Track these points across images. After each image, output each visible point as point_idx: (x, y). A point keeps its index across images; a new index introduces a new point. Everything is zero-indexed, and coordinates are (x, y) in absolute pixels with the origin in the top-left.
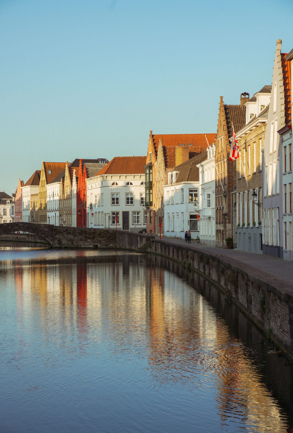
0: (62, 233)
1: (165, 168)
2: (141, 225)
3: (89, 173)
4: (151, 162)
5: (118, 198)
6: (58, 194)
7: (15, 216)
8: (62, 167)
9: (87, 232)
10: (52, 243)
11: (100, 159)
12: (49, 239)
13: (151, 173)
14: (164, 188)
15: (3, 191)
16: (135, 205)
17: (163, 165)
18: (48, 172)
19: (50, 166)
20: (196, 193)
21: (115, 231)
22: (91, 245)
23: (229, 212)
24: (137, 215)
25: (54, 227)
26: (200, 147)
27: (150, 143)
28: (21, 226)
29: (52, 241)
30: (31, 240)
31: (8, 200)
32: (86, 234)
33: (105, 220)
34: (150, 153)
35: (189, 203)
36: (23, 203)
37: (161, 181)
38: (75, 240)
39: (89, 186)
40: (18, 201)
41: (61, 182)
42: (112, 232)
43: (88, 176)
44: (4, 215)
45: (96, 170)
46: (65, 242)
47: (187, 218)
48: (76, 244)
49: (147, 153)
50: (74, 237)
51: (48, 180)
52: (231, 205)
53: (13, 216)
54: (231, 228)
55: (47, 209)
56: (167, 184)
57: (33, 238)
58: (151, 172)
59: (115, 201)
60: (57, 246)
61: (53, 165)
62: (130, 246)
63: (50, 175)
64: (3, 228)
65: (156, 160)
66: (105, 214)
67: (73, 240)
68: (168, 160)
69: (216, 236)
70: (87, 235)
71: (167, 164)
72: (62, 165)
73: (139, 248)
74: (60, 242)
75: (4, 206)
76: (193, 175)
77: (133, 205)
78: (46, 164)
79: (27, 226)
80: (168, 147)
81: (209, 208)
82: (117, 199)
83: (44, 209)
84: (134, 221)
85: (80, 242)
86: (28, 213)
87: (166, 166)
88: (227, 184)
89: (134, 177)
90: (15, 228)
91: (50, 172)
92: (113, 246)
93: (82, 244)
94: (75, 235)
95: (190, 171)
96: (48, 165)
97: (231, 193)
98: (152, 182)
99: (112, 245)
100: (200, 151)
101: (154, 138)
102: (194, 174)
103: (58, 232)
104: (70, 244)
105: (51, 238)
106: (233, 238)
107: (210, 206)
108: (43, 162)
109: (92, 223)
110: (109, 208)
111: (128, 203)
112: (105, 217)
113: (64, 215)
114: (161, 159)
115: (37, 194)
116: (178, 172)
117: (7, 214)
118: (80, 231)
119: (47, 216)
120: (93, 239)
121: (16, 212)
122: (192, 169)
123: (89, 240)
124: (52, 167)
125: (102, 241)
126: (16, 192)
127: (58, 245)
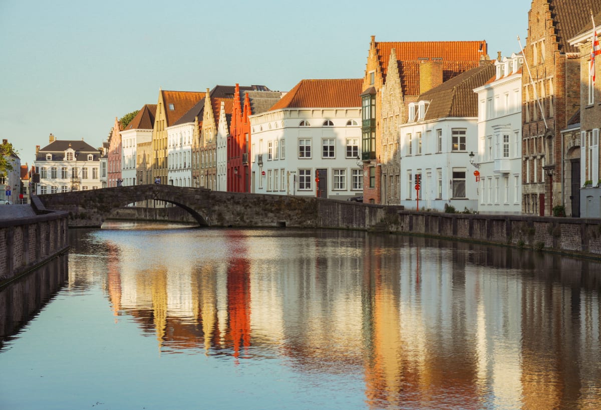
0: (225, 202)
1: (403, 96)
2: (346, 191)
3: (254, 106)
4: (374, 88)
5: (310, 147)
6: (189, 142)
7: (108, 179)
8: (192, 99)
9: (268, 202)
10: (208, 219)
11: (255, 87)
12: (203, 212)
13: (373, 105)
14: (402, 129)
15: (81, 140)
16: (337, 159)
17: (398, 91)
18: (169, 107)
19: (173, 96)
20: (463, 136)
21: (315, 200)
22: (275, 223)
23: (558, 163)
24: (340, 175)
25: (210, 193)
26: (457, 63)
27: (372, 55)
28: (158, 191)
29: (207, 215)
30: (143, 216)
31: (89, 154)
32: (266, 205)
33: (288, 182)
34: (370, 72)
35: (452, 152)
36: (122, 157)
37: (394, 117)
38: (247, 215)
39: (255, 127)
40: (114, 155)
41: (196, 123)
42: (310, 201)
43: (253, 111)
44: (83, 178)
45: (266, 102)
46: (230, 218)
47: (448, 177)
48: (248, 221)
49: (365, 73)
50: (246, 208)
51: (169, 120)
52: (561, 151)
53: (105, 179)
54: (561, 190)
55: (168, 167)
56: (407, 122)
57: (147, 213)
58: (373, 103)
59: (305, 151)
60: (216, 223)
61: (178, 96)
62: (348, 223)
63: (172, 112)
64: (129, 193)
65: (384, 84)
66: (288, 172)
67: (243, 214)
68: (406, 83)
69: (522, 204)
70: (268, 207)
71: (406, 89)
72: (191, 96)
73: (373, 226)
74: (220, 216)
75: (84, 164)
76: (457, 106)
77: (335, 159)
78: (166, 94)
79: (166, 191)
80: (405, 62)
81: (506, 158)
82: (308, 148)
83: (162, 165)
84: (336, 185)
85: (255, 217)
86: (133, 174)
87: (404, 92)
88: (555, 117)
89: (336, 113)
90: (148, 193)
91: (172, 107)
92: (311, 223)
93: (259, 220)
94: (247, 206)
95: (453, 100)
96: (169, 95)
97: (561, 132)
98: (374, 120)
99: (309, 222)
100: (458, 70)
101: (379, 48)
102: (460, 105)
103: (217, 201)
104: (238, 221)
105: (205, 211)
106: (564, 205)
107: (508, 156)
108: (160, 90)
109: (262, 188)
110: (295, 163)
111: (325, 154)
112: (288, 178)
113: (202, 176)
114: (394, 82)
115: (149, 144)
116: (428, 102)
117: (88, 176)
118: (255, 200)
119: (169, 179)
120: (278, 213)
121: (109, 173)
122: (457, 97)
123: (270, 215)
124: (175, 99)
125: (293, 216)
126: (109, 140)
127: (218, 222)
